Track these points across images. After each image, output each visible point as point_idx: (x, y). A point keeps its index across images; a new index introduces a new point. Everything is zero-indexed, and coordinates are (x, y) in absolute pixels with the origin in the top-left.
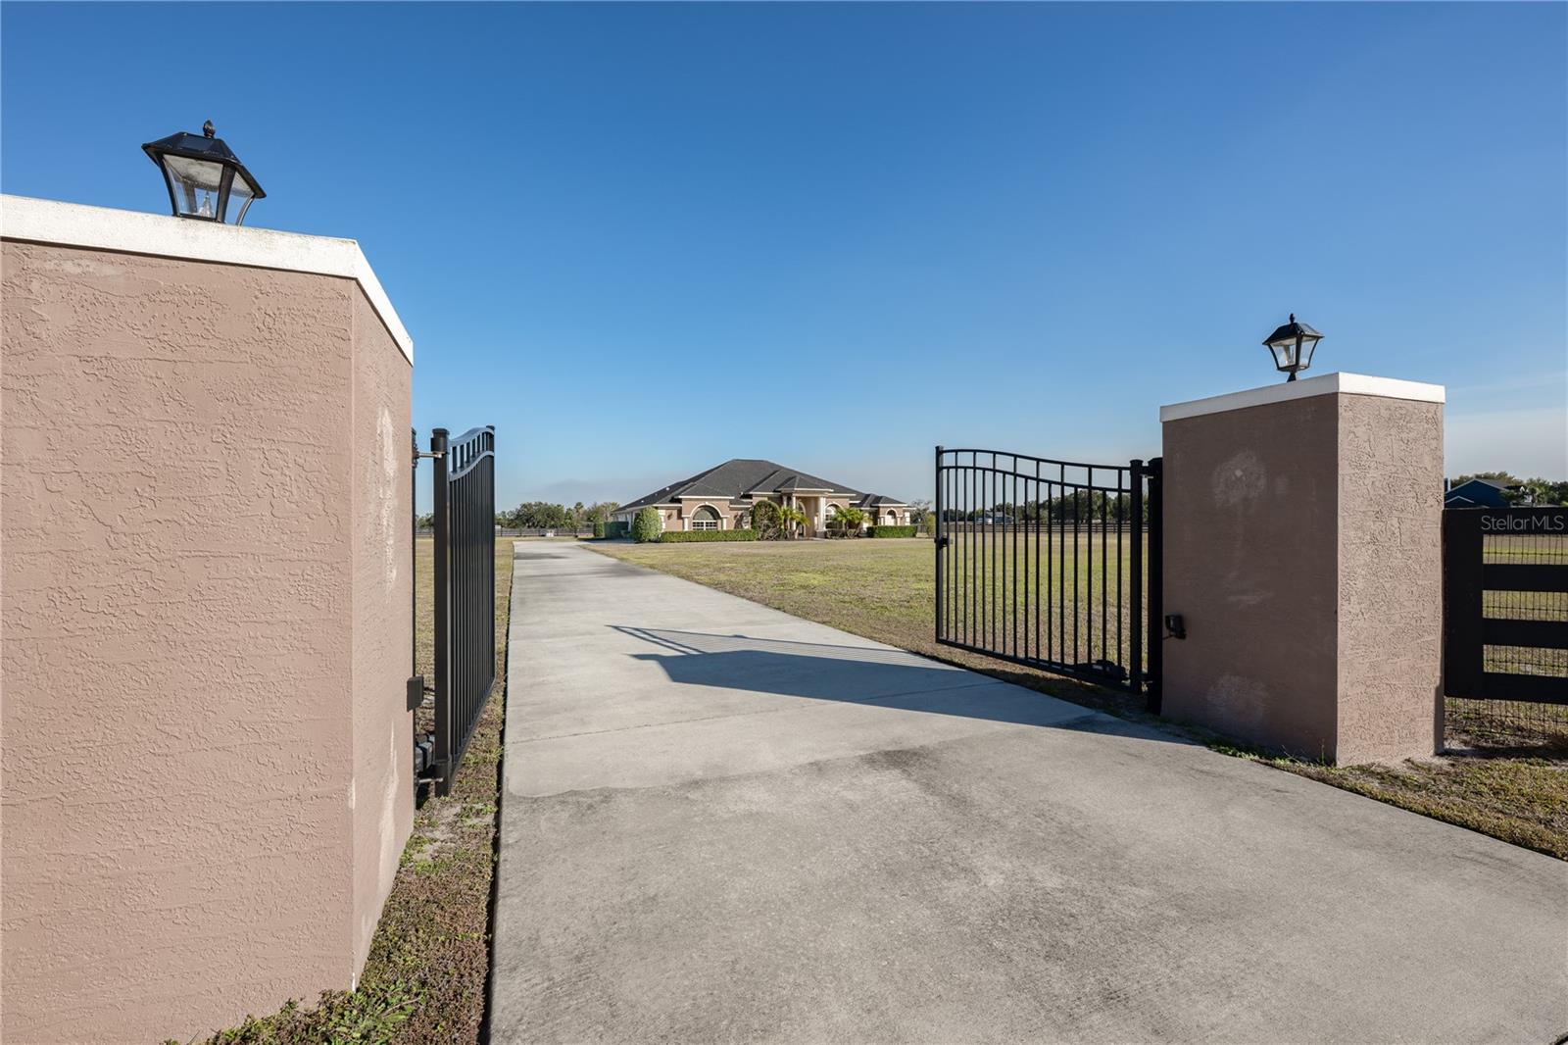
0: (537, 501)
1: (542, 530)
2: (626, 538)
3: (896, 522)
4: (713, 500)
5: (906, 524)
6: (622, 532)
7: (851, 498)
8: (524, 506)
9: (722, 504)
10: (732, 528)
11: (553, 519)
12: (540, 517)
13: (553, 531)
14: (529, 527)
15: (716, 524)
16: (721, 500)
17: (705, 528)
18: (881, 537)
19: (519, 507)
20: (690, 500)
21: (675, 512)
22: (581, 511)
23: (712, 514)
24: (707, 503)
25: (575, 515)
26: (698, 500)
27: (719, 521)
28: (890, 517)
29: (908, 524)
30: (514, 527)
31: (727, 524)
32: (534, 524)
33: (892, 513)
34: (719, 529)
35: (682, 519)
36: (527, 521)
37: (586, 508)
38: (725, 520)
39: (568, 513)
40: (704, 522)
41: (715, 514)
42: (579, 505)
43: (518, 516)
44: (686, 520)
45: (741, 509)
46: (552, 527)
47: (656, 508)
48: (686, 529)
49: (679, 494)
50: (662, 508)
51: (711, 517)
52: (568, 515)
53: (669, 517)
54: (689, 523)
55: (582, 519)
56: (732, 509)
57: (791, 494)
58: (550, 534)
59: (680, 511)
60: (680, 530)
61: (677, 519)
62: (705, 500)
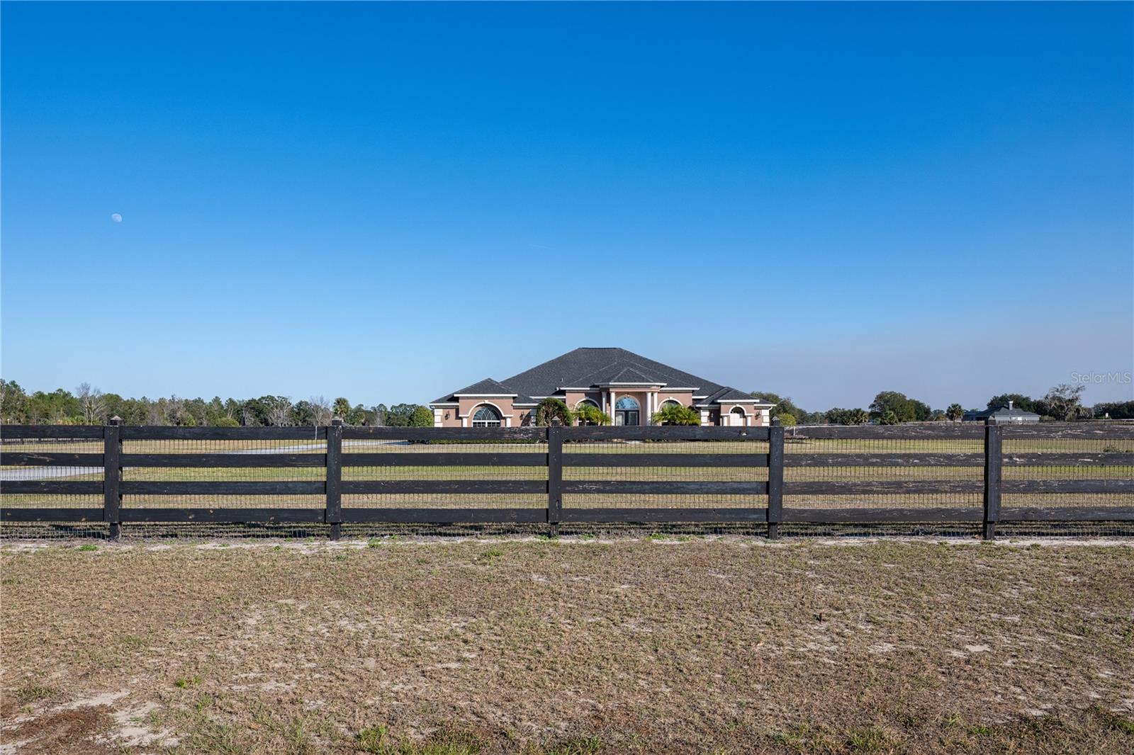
5: (763, 425)
9: (503, 402)
15: (497, 424)
16: (502, 398)
20: (468, 398)
21: (453, 412)
23: (493, 413)
24: (487, 402)
26: (477, 398)
27: (502, 421)
28: (737, 415)
31: (511, 424)
33: (738, 411)
34: (502, 428)
38: (509, 419)
40: (486, 421)
41: (498, 415)
44: (465, 420)
45: (527, 408)
50: (440, 407)
51: (492, 417)
53: (447, 416)
56: (515, 408)
57: (608, 389)
61: (456, 419)
62: (485, 398)
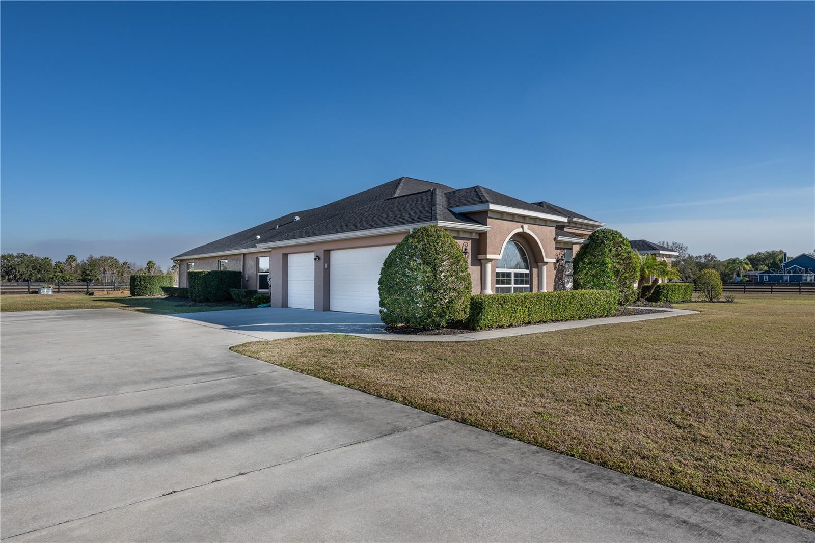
1: (29, 284)
4: (535, 221)
10: (552, 289)
11: (39, 272)
12: (23, 269)
13: (52, 286)
14: (9, 280)
16: (545, 222)
17: (512, 286)
20: (502, 216)
21: (467, 246)
22: (74, 264)
24: (527, 229)
25: (67, 268)
31: (546, 279)
32: (15, 277)
34: (536, 290)
35: (482, 263)
36: (7, 273)
37: (79, 261)
38: (546, 268)
39: (57, 266)
42: (71, 258)
44: (488, 268)
48: (487, 291)
51: (523, 264)
52: (58, 268)
54: (493, 272)
55: (76, 272)
59: (480, 244)
60: (480, 293)
62: (527, 220)
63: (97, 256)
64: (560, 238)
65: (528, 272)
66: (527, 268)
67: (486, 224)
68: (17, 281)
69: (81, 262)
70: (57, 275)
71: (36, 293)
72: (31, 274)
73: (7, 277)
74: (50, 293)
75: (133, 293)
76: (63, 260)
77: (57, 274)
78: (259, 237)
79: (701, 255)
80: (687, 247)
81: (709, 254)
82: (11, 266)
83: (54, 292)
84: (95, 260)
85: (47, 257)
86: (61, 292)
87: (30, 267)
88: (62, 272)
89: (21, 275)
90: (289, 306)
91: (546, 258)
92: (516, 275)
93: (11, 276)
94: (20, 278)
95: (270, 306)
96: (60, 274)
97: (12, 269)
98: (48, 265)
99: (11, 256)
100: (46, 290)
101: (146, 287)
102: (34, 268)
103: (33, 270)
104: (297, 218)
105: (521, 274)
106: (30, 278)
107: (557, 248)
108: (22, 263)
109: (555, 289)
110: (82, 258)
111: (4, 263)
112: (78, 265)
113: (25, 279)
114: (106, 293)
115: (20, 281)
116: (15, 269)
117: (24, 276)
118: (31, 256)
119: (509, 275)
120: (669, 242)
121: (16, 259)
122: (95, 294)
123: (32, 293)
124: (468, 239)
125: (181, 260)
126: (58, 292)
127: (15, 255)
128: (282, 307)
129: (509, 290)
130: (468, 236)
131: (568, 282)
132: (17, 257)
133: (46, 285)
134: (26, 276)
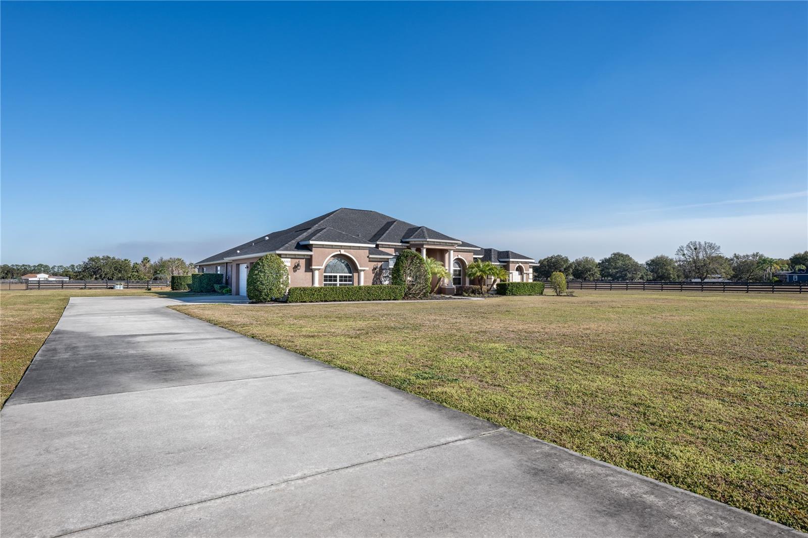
0: (105, 255)
1: (109, 281)
2: (223, 294)
3: (522, 279)
4: (350, 247)
6: (217, 287)
7: (475, 252)
8: (91, 259)
9: (359, 253)
10: (370, 284)
11: (120, 272)
12: (107, 270)
13: (123, 283)
14: (96, 279)
15: (351, 279)
16: (359, 248)
17: (338, 282)
18: (513, 294)
19: (87, 261)
20: (323, 246)
21: (302, 263)
22: (148, 265)
23: (347, 266)
24: (343, 252)
25: (142, 268)
26: (332, 247)
27: (356, 275)
28: (517, 272)
29: (531, 281)
30: (81, 279)
31: (364, 279)
32: (101, 276)
33: (520, 269)
34: (356, 284)
35: (312, 271)
36: (95, 273)
37: (152, 262)
38: (362, 273)
39: (134, 267)
40: (338, 275)
41: (352, 266)
42: (146, 260)
43: (86, 268)
44: (317, 273)
45: (380, 261)
46: (120, 279)
47: (280, 255)
48: (317, 285)
49: (309, 238)
50: (286, 256)
51: (346, 270)
52: (135, 268)
53: (296, 268)
54: (320, 275)
55: (149, 272)
56: (370, 259)
58: (119, 287)
59: (309, 261)
60: (309, 285)
61: (306, 271)
62: (341, 247)
63: (166, 258)
64: (370, 256)
65: (351, 275)
66: (350, 273)
67: (311, 251)
68: (103, 280)
69: (154, 263)
70: (134, 275)
71: (112, 288)
72: (113, 274)
73: (95, 276)
74: (122, 289)
75: (173, 288)
76: (139, 262)
77: (134, 273)
78: (238, 252)
79: (749, 254)
80: (719, 247)
81: (757, 253)
82: (98, 267)
83: (124, 288)
84: (165, 262)
85: (127, 258)
86: (130, 288)
87: (113, 268)
88: (138, 272)
89: (106, 274)
90: (240, 294)
91: (360, 267)
92: (341, 277)
93: (98, 276)
94: (104, 277)
95: (231, 295)
96: (136, 274)
97: (99, 270)
98: (127, 266)
99: (98, 258)
100: (118, 286)
101: (181, 284)
102: (116, 269)
103: (115, 270)
104: (267, 238)
105: (346, 277)
106: (113, 278)
107: (369, 261)
108: (106, 264)
109: (373, 284)
110: (154, 260)
111: (92, 264)
112: (152, 266)
113: (108, 278)
114: (160, 289)
115: (105, 280)
116: (101, 270)
117: (108, 276)
118: (114, 258)
119: (335, 277)
120: (701, 242)
121: (102, 261)
122: (152, 289)
123: (109, 288)
124: (303, 259)
125: (200, 266)
126: (127, 288)
127: (101, 257)
128: (236, 295)
129: (336, 284)
130: (303, 257)
131: (385, 281)
132: (102, 259)
133: (119, 283)
134: (109, 276)
